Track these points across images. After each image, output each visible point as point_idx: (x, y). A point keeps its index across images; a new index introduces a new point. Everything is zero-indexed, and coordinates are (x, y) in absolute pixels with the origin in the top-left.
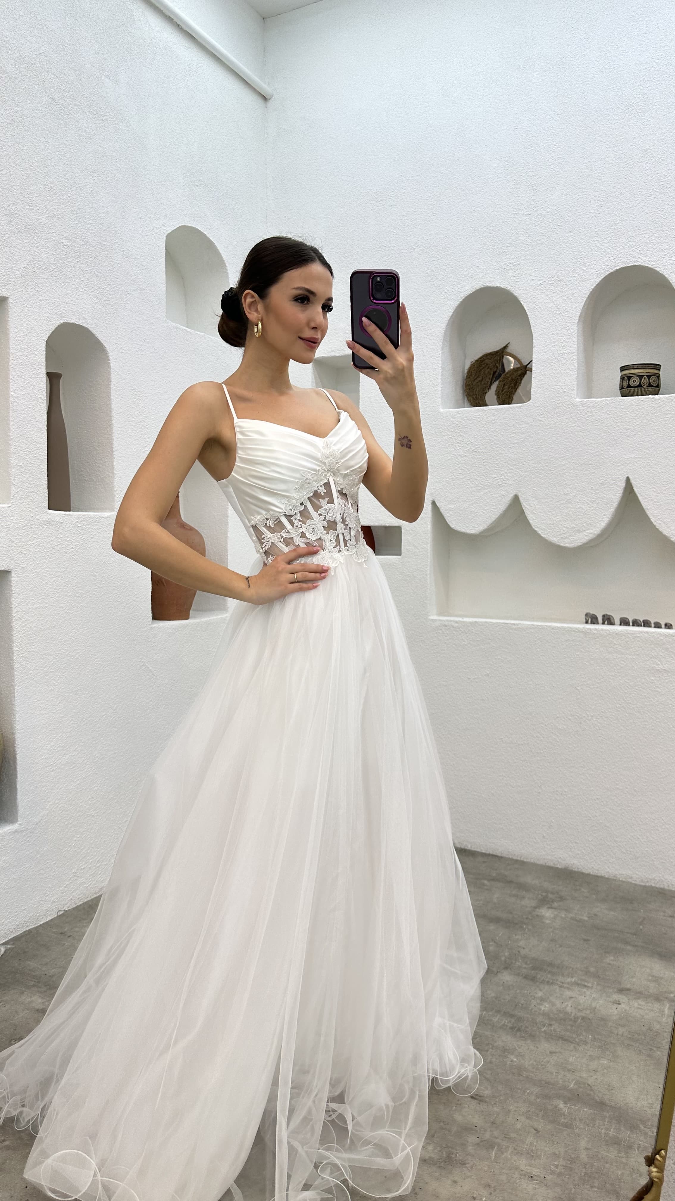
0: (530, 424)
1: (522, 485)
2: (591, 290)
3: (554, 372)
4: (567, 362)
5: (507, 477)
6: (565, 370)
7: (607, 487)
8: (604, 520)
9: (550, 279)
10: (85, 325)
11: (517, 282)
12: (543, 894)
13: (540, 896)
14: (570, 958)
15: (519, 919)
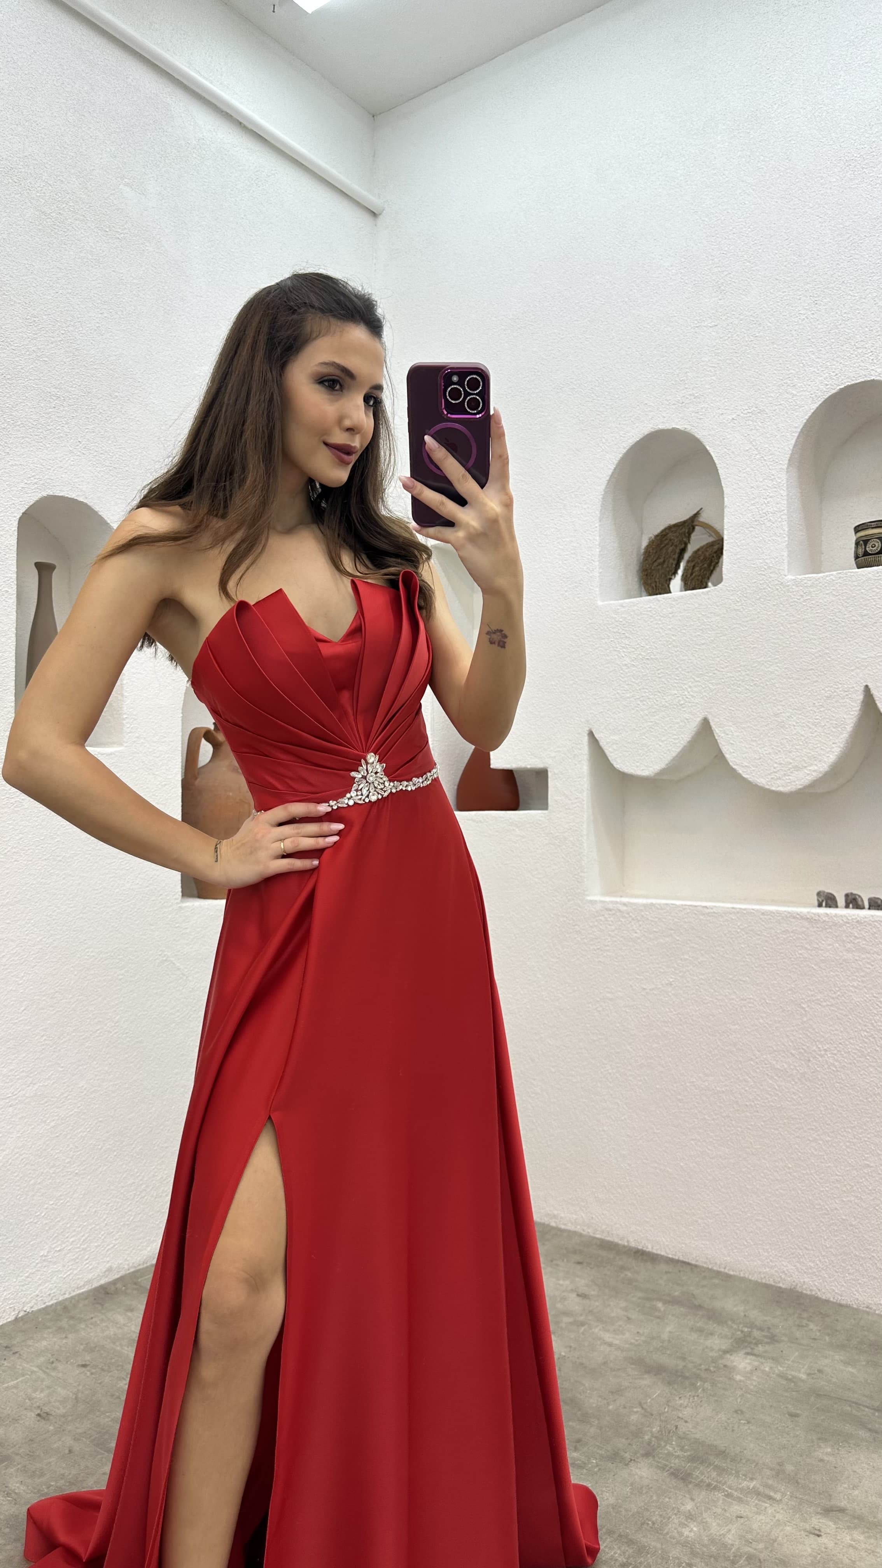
0: (723, 615)
1: (713, 703)
2: (805, 421)
3: (755, 540)
4: (774, 525)
5: (692, 694)
6: (771, 537)
7: (836, 702)
8: (833, 750)
9: (746, 411)
10: (81, 499)
11: (701, 420)
12: (746, 1330)
13: (739, 1333)
14: (758, 1445)
15: (694, 1370)
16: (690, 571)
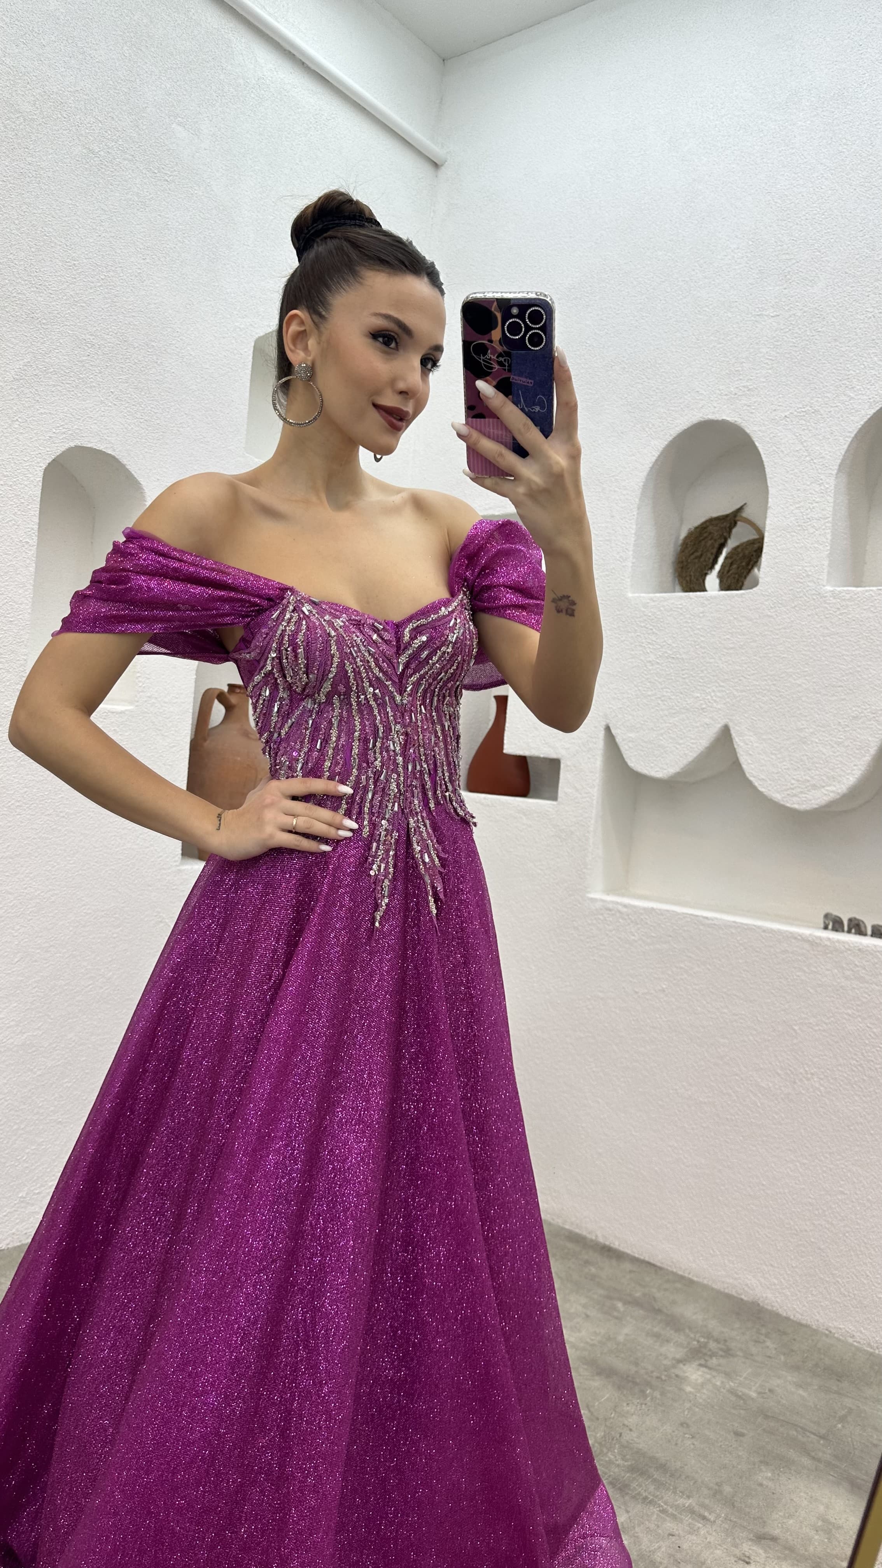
0: (755, 620)
1: (736, 710)
2: (860, 426)
3: (796, 545)
4: (817, 532)
5: (714, 698)
6: (812, 544)
9: (800, 410)
10: (109, 452)
11: (752, 413)
12: (702, 1340)
13: (695, 1343)
14: (700, 1461)
15: (646, 1377)
16: (727, 568)
